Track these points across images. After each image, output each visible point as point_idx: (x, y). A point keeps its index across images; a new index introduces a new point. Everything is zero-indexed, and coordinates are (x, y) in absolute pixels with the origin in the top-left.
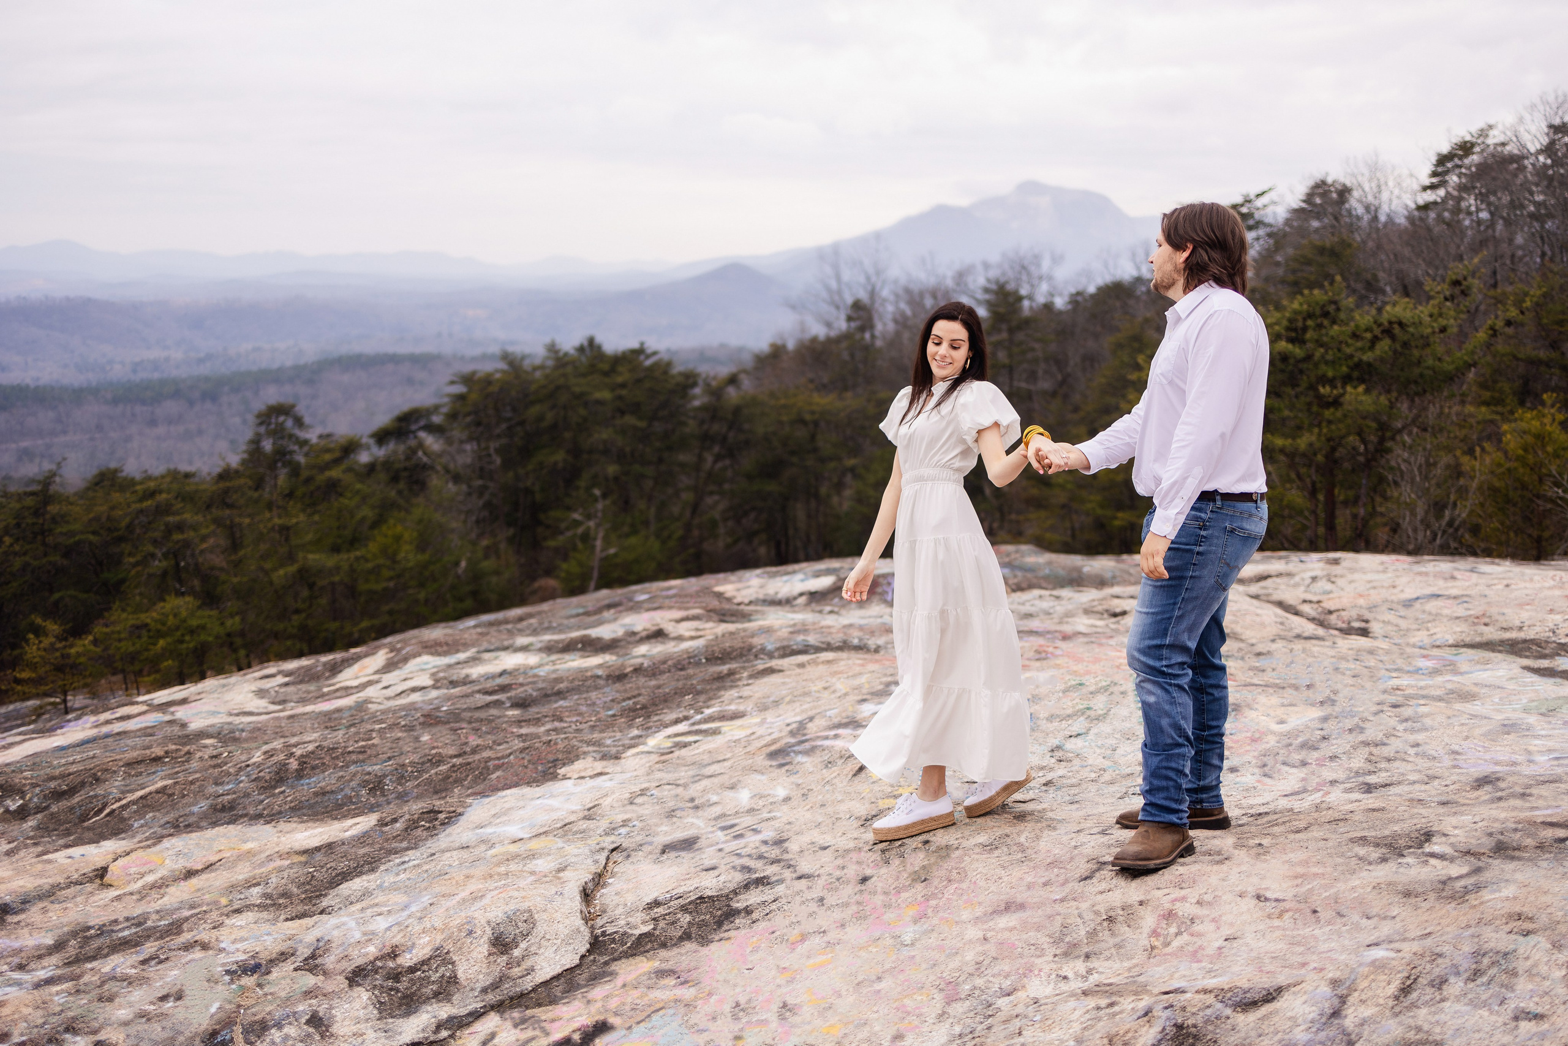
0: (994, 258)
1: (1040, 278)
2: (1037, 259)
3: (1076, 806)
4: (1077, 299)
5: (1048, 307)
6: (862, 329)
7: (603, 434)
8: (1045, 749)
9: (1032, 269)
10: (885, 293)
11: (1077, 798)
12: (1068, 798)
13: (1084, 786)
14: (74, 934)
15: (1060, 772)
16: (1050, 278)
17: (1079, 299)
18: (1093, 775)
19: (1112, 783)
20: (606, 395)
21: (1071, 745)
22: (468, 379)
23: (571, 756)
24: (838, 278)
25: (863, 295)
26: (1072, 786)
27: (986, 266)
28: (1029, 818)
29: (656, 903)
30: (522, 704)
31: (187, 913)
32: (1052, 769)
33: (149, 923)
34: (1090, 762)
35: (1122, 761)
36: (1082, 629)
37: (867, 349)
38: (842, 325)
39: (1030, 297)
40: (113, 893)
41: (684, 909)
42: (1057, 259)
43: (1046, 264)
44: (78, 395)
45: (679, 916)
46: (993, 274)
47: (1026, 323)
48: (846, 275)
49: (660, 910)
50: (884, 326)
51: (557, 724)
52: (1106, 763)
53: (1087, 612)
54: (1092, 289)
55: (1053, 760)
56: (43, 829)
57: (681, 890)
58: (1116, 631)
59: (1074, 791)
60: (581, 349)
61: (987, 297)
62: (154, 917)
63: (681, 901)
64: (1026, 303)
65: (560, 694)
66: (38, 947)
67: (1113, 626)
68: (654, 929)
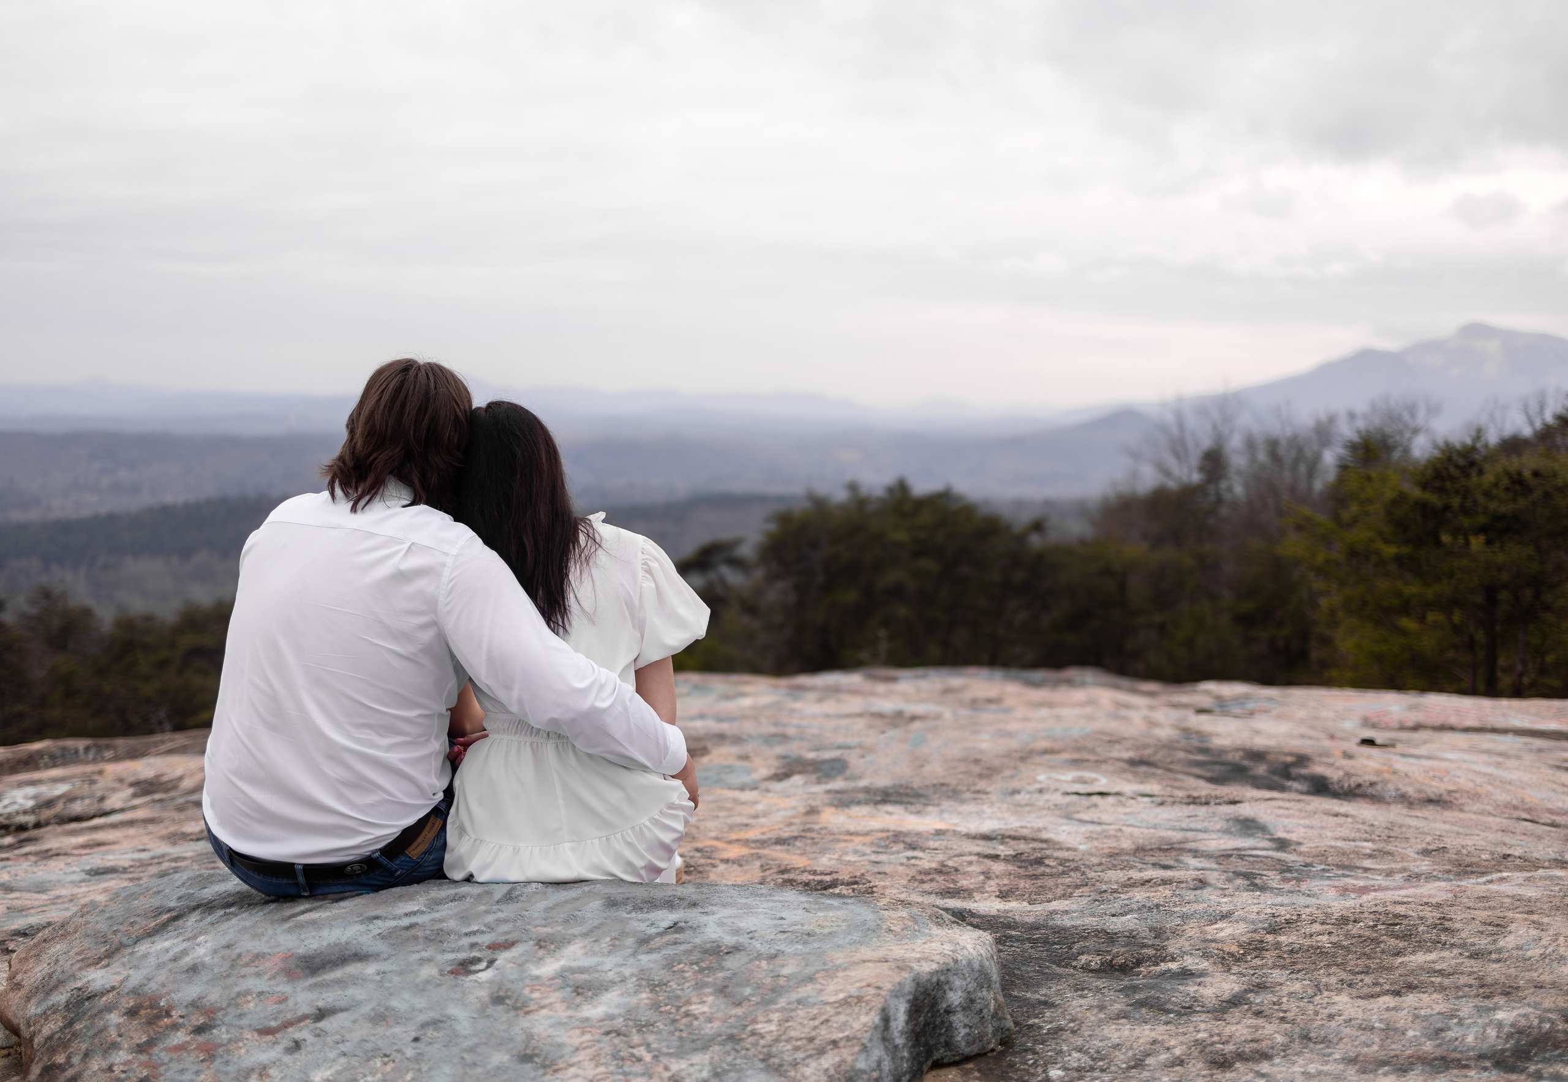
0: (1361, 407)
2: (1412, 409)
7: (893, 576)
10: (1235, 442)
20: (901, 536)
22: (784, 519)
27: (1352, 416)
38: (1192, 476)
42: (1435, 410)
43: (1421, 415)
46: (1361, 424)
60: (890, 490)
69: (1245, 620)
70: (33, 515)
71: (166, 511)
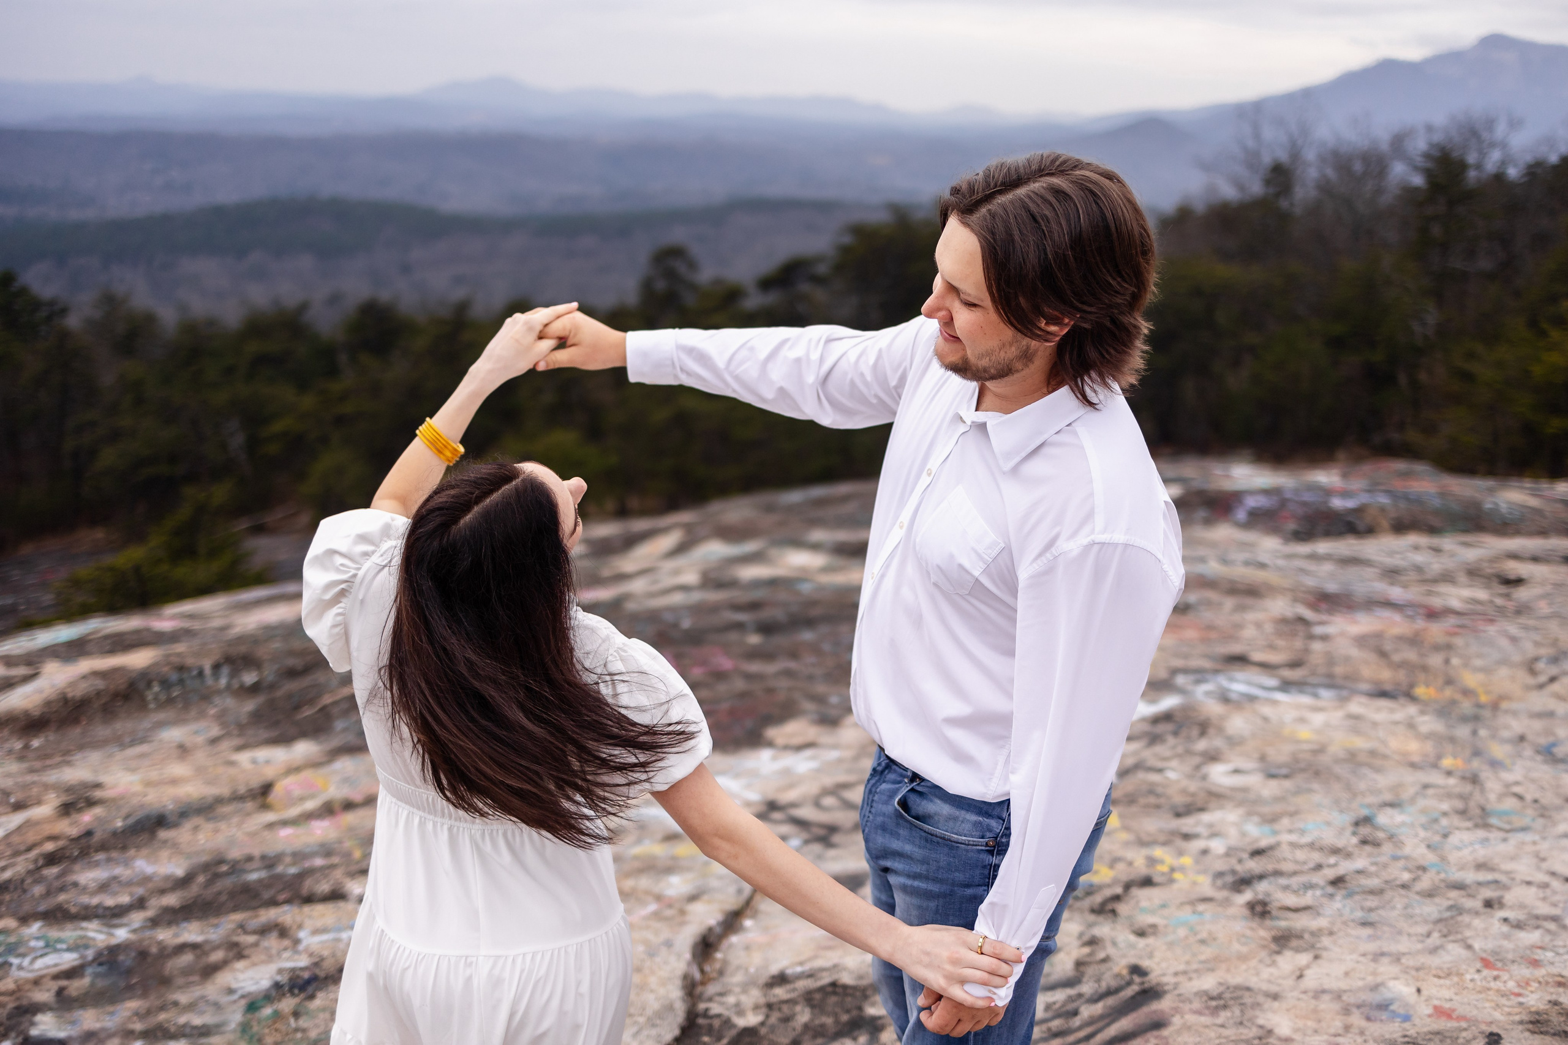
0: (1440, 120)
1: (1493, 145)
2: (1490, 123)
3: (1367, 931)
4: (1535, 171)
5: (1499, 178)
6: (1278, 195)
8: (1347, 819)
9: (1485, 135)
10: (1310, 155)
11: (1373, 917)
12: (1359, 914)
13: (1389, 894)
14: (206, 867)
15: (1360, 863)
16: (1504, 145)
17: (1539, 171)
18: (1406, 876)
19: (1430, 894)
21: (1384, 818)
22: (860, 231)
23: (785, 712)
24: (1257, 136)
25: (1283, 156)
26: (1372, 892)
27: (1429, 128)
28: (1294, 943)
29: (781, 979)
30: (767, 629)
31: (319, 862)
32: (1349, 855)
33: (279, 869)
34: (1407, 850)
35: (1453, 857)
36: (1455, 604)
37: (1284, 218)
38: (1256, 188)
39: (1479, 166)
40: (270, 817)
41: (809, 998)
42: (1515, 124)
43: (1501, 129)
44: (506, 226)
45: (798, 1008)
46: (1438, 138)
47: (1469, 196)
48: (1269, 133)
49: (780, 993)
50: (1304, 192)
51: (792, 665)
52: (1430, 858)
53: (1473, 573)
54: (1553, 159)
55: (1354, 840)
56: (257, 717)
57: (819, 963)
58: (1501, 610)
59: (1372, 902)
61: (1429, 165)
62: (288, 860)
63: (810, 984)
64: (1472, 174)
65: (810, 623)
66: (167, 878)
67: (1499, 601)
68: (762, 1024)
69: (1337, 344)
70: (90, 214)
71: (219, 212)
